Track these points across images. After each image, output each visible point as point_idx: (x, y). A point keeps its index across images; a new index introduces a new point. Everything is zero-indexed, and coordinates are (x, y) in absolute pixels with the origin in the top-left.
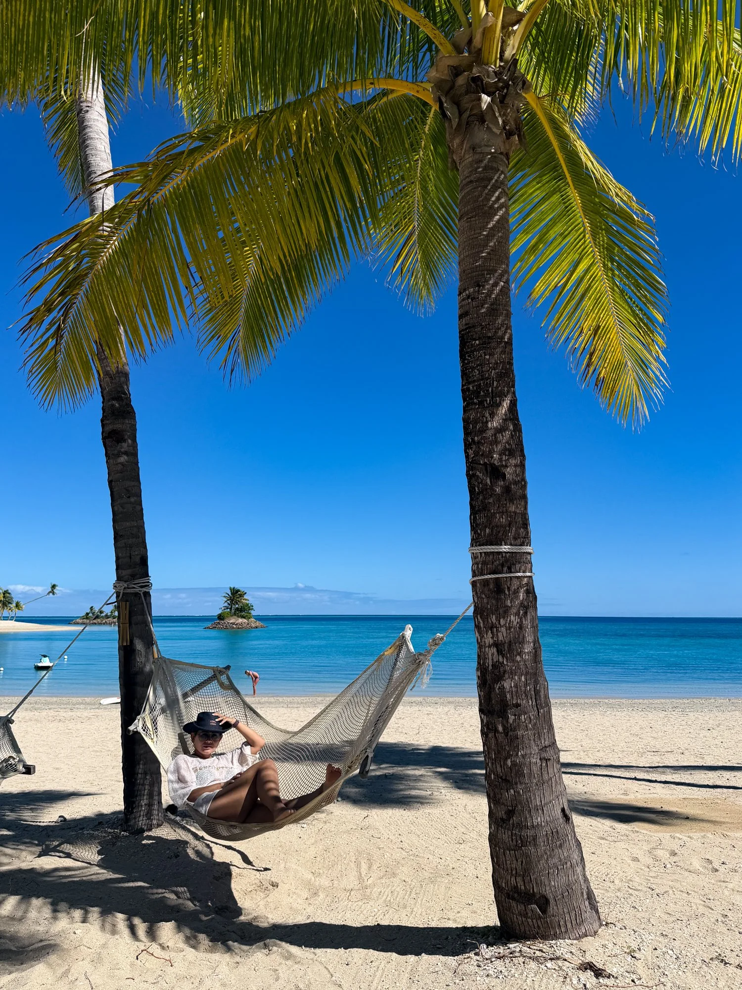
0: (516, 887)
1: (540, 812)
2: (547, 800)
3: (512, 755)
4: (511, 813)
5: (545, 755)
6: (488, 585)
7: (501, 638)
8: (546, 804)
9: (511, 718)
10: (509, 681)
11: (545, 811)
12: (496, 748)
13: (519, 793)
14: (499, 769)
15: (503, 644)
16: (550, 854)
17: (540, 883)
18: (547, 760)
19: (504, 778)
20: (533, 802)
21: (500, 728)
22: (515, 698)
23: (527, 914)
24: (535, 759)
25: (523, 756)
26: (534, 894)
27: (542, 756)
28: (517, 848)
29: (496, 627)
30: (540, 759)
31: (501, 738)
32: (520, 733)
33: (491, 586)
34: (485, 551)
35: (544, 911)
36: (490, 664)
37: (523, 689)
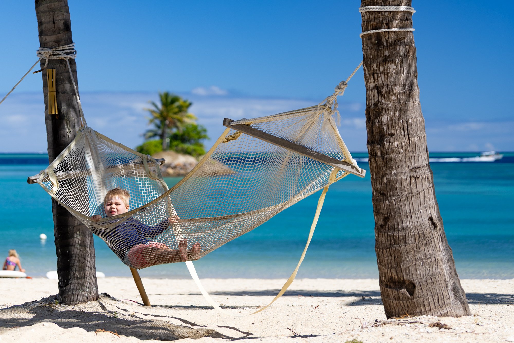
0: (392, 278)
1: (409, 217)
2: (416, 208)
3: (387, 174)
4: (386, 219)
5: (414, 174)
6: (371, 39)
7: (380, 82)
8: (414, 212)
9: (387, 144)
10: (385, 116)
11: (413, 217)
12: (376, 170)
13: (392, 202)
14: (378, 186)
15: (382, 86)
16: (417, 251)
17: (408, 272)
18: (416, 178)
19: (382, 192)
20: (404, 210)
21: (379, 154)
22: (390, 128)
23: (399, 297)
24: (405, 177)
25: (396, 174)
26: (404, 281)
27: (412, 174)
28: (391, 245)
29: (377, 73)
30: (410, 177)
31: (379, 160)
32: (394, 156)
33: (373, 40)
34: (368, 10)
35: (412, 294)
36: (373, 103)
37: (397, 121)
